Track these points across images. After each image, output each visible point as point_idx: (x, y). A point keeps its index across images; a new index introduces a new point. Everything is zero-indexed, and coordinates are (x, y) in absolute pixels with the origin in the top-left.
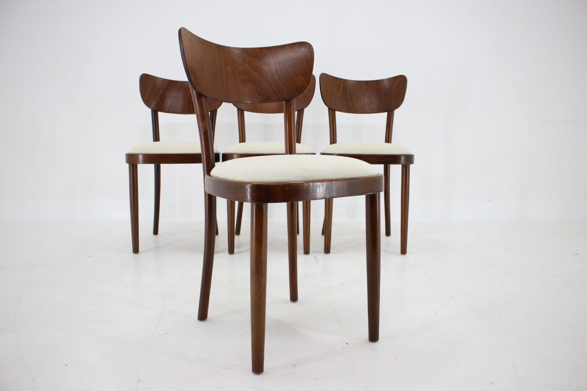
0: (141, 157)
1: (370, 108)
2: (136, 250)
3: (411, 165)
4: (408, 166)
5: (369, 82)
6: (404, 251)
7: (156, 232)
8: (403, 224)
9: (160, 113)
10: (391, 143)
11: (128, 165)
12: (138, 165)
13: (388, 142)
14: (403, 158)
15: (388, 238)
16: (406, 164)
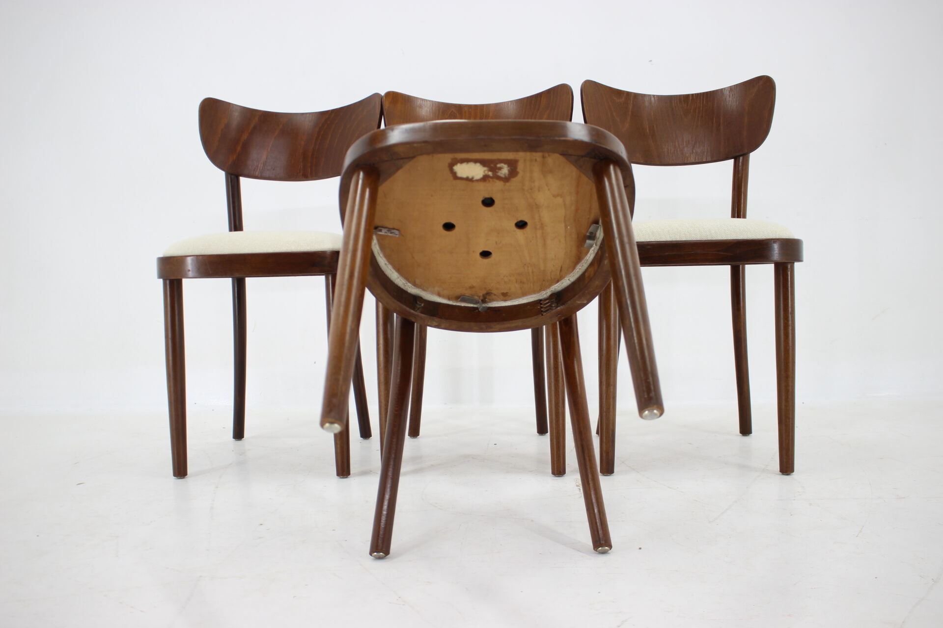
0: (190, 263)
1: (694, 151)
2: (180, 469)
3: (797, 265)
4: (789, 267)
5: (691, 96)
6: (787, 466)
7: (239, 433)
8: (783, 403)
9: (243, 180)
10: (744, 217)
11: (161, 280)
12: (185, 281)
13: (739, 217)
14: (776, 247)
15: (746, 439)
16: (784, 261)
